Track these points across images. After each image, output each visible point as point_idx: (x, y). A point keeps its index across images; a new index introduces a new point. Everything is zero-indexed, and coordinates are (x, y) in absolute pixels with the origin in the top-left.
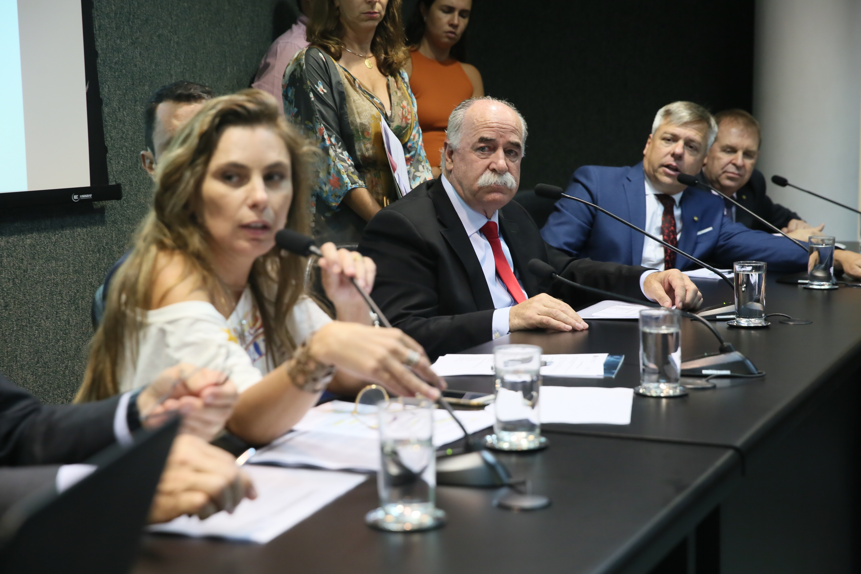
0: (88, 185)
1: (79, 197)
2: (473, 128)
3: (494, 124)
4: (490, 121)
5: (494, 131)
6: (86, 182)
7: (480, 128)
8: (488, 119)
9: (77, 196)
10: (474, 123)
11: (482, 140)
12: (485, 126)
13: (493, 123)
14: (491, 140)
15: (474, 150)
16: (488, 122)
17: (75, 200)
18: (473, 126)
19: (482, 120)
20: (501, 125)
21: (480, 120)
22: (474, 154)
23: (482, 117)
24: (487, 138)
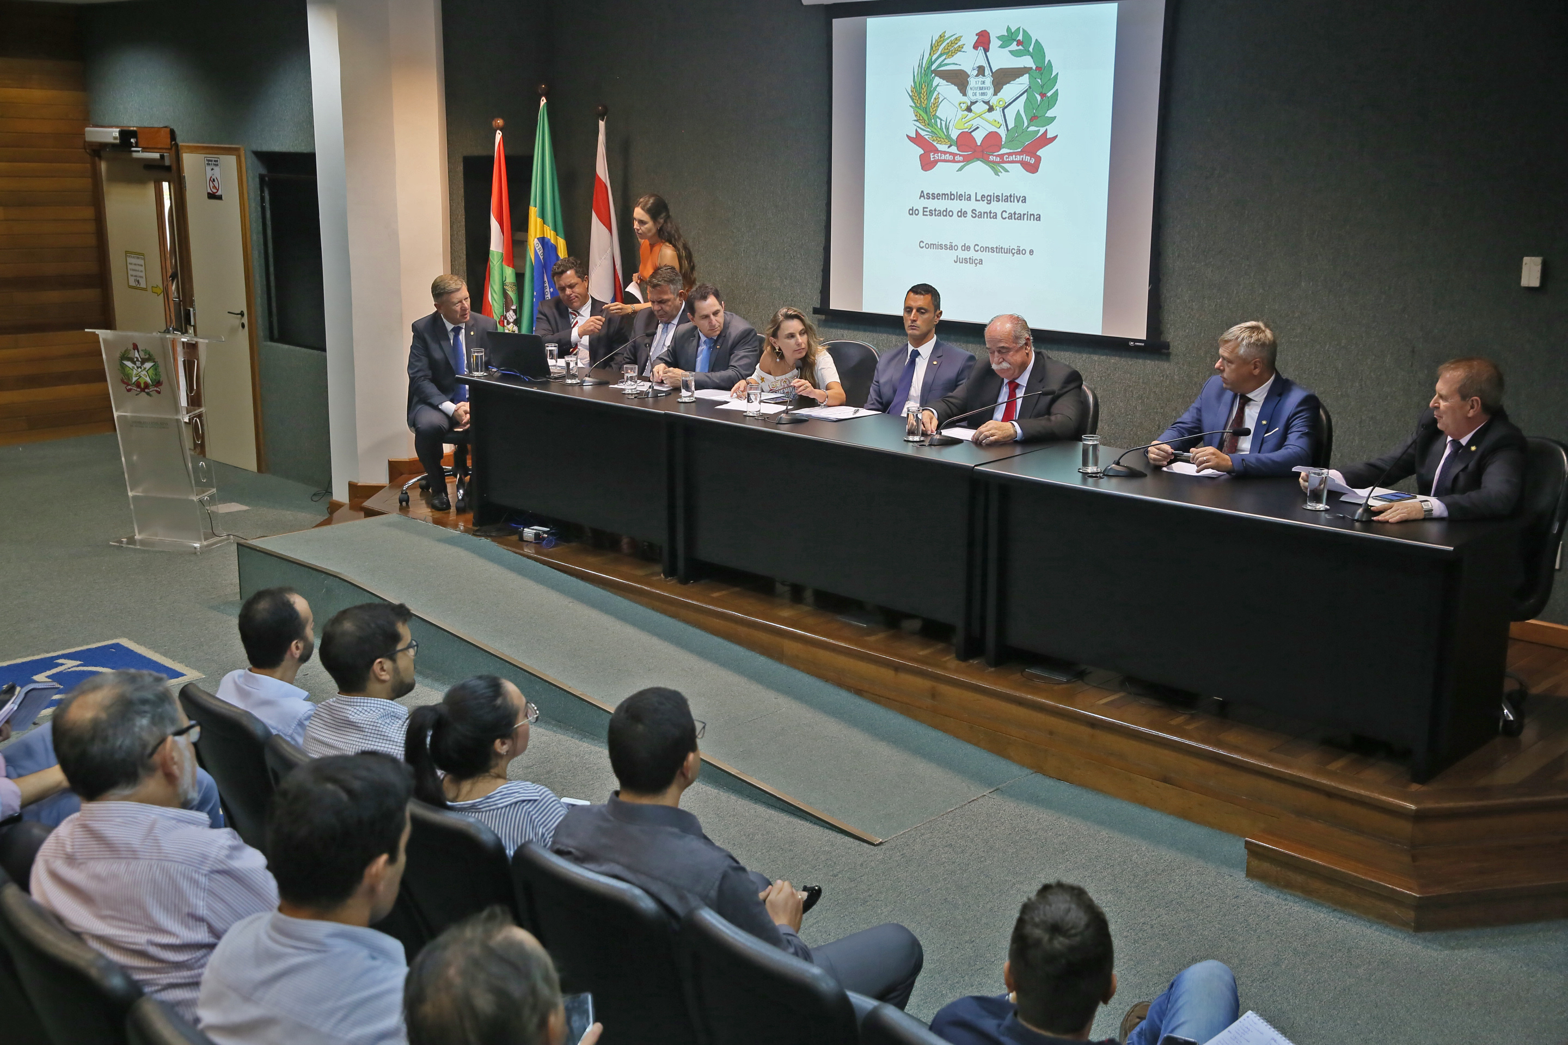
0: (1145, 338)
9: (1136, 343)
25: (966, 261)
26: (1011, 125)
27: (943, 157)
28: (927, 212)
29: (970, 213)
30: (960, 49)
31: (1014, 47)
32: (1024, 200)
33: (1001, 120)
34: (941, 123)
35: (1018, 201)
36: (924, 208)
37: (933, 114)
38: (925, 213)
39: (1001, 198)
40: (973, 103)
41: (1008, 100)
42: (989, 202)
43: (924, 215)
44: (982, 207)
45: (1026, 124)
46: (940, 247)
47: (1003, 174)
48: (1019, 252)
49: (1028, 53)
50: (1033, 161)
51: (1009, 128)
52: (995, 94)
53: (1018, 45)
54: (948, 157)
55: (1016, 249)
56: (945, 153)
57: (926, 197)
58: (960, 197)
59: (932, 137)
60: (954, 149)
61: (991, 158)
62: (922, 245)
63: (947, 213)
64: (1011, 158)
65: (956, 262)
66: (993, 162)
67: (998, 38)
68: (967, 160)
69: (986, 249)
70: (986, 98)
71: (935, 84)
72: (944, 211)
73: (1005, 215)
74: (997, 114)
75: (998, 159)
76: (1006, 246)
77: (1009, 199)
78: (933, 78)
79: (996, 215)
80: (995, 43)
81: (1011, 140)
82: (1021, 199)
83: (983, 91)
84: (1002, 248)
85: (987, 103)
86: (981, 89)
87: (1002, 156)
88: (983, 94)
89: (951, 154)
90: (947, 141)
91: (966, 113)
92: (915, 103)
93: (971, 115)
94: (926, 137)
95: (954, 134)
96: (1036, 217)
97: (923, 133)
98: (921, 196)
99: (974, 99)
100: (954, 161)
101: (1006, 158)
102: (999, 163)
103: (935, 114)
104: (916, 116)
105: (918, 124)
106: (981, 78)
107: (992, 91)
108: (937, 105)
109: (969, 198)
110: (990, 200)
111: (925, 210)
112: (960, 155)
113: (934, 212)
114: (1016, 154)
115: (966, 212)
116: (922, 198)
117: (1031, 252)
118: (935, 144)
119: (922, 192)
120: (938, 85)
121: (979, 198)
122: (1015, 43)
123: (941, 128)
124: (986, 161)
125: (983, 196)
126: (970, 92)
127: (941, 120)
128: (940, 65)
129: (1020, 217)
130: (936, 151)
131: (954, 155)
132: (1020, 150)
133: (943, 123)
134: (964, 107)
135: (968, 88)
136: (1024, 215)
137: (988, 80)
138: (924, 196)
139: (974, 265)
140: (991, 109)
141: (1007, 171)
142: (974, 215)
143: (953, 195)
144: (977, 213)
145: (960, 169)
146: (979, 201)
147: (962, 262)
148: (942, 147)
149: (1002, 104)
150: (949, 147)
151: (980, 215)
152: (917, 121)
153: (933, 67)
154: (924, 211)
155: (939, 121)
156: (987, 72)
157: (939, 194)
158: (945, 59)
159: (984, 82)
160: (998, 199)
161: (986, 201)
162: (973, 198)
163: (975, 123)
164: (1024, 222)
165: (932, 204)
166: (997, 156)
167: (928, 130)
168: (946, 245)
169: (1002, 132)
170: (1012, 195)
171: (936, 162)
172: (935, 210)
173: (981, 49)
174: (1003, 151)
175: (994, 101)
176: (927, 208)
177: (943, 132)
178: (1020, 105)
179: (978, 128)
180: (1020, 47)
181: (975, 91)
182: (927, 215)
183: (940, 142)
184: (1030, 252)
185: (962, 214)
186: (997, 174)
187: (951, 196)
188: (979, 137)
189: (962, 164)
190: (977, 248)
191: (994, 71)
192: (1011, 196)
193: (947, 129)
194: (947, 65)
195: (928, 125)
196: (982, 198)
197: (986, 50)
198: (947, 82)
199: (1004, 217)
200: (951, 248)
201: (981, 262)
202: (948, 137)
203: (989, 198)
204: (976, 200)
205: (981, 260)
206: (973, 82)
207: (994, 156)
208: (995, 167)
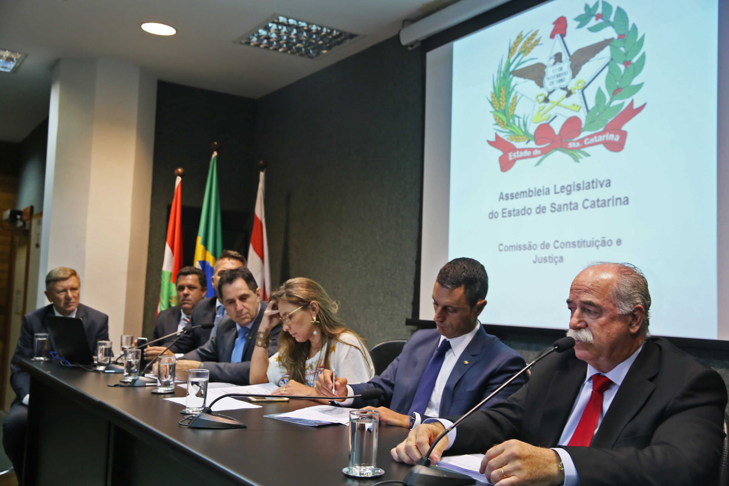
25: (545, 260)
26: (591, 104)
27: (522, 154)
28: (505, 213)
29: (549, 208)
30: (537, 43)
31: (593, 22)
32: (609, 184)
33: (580, 102)
34: (519, 122)
35: (602, 186)
36: (503, 209)
37: (512, 113)
38: (504, 215)
39: (581, 186)
40: (550, 93)
41: (587, 80)
42: (569, 193)
43: (503, 217)
44: (562, 199)
45: (608, 99)
46: (519, 248)
47: (584, 160)
48: (604, 243)
49: (608, 23)
50: (617, 138)
51: (590, 108)
52: (574, 76)
53: (597, 19)
54: (527, 153)
55: (600, 240)
56: (523, 150)
57: (505, 197)
58: (538, 192)
59: (511, 136)
60: (532, 144)
61: (571, 145)
62: (501, 248)
63: (526, 211)
64: (592, 141)
65: (535, 262)
66: (573, 149)
67: (576, 19)
68: (545, 152)
69: (566, 245)
70: (563, 84)
71: (513, 84)
72: (523, 209)
73: (587, 204)
74: (576, 98)
75: (578, 145)
76: (588, 239)
77: (591, 185)
78: (511, 79)
79: (577, 206)
80: (572, 25)
81: (591, 121)
82: (605, 183)
83: (560, 78)
84: (584, 241)
85: (565, 89)
86: (558, 76)
87: (581, 141)
88: (561, 81)
89: (529, 149)
90: (524, 137)
91: (544, 104)
92: (494, 108)
93: (548, 105)
94: (505, 138)
95: (532, 129)
96: (623, 200)
97: (501, 135)
98: (500, 198)
99: (550, 88)
100: (532, 156)
101: (587, 141)
102: (578, 148)
103: (513, 114)
104: (496, 120)
105: (497, 127)
106: (558, 65)
107: (570, 74)
108: (514, 104)
109: (548, 192)
110: (570, 191)
111: (504, 211)
112: (538, 149)
113: (512, 213)
114: (597, 134)
115: (544, 208)
116: (501, 200)
117: (619, 242)
118: (513, 143)
119: (502, 194)
120: (516, 85)
121: (558, 190)
122: (594, 18)
123: (519, 127)
124: (564, 148)
125: (563, 187)
126: (546, 82)
127: (519, 117)
128: (518, 65)
129: (605, 204)
130: (514, 149)
131: (532, 150)
132: (601, 130)
133: (521, 121)
134: (541, 99)
135: (545, 79)
136: (609, 200)
137: (566, 65)
138: (503, 198)
139: (554, 263)
140: (569, 94)
141: (587, 155)
142: (553, 209)
143: (532, 191)
144: (556, 207)
145: (538, 163)
146: (558, 193)
147: (541, 262)
148: (519, 145)
149: (581, 86)
150: (527, 143)
151: (560, 209)
152: (497, 124)
153: (511, 69)
154: (503, 213)
155: (516, 119)
156: (565, 57)
157: (517, 193)
158: (523, 57)
159: (561, 69)
160: (579, 187)
161: (566, 192)
162: (552, 191)
163: (552, 113)
164: (610, 209)
165: (511, 205)
166: (576, 142)
167: (507, 130)
168: (524, 246)
169: (582, 115)
170: (595, 180)
171: (514, 161)
172: (514, 210)
173: (558, 36)
174: (583, 134)
175: (572, 85)
176: (505, 209)
177: (521, 129)
178: (601, 81)
179: (556, 117)
180: (600, 21)
181: (552, 80)
182: (505, 217)
183: (518, 140)
184: (617, 242)
185: (541, 210)
186: (576, 160)
187: (529, 193)
188: (557, 126)
189: (540, 158)
190: (557, 245)
191: (572, 53)
192: (593, 182)
193: (525, 125)
194: (524, 62)
195: (507, 125)
196: (561, 189)
197: (563, 35)
198: (525, 78)
199: (586, 206)
200: (530, 247)
201: (561, 259)
202: (526, 133)
203: (569, 188)
204: (556, 193)
205: (562, 258)
206: (550, 72)
207: (573, 142)
208: (575, 153)
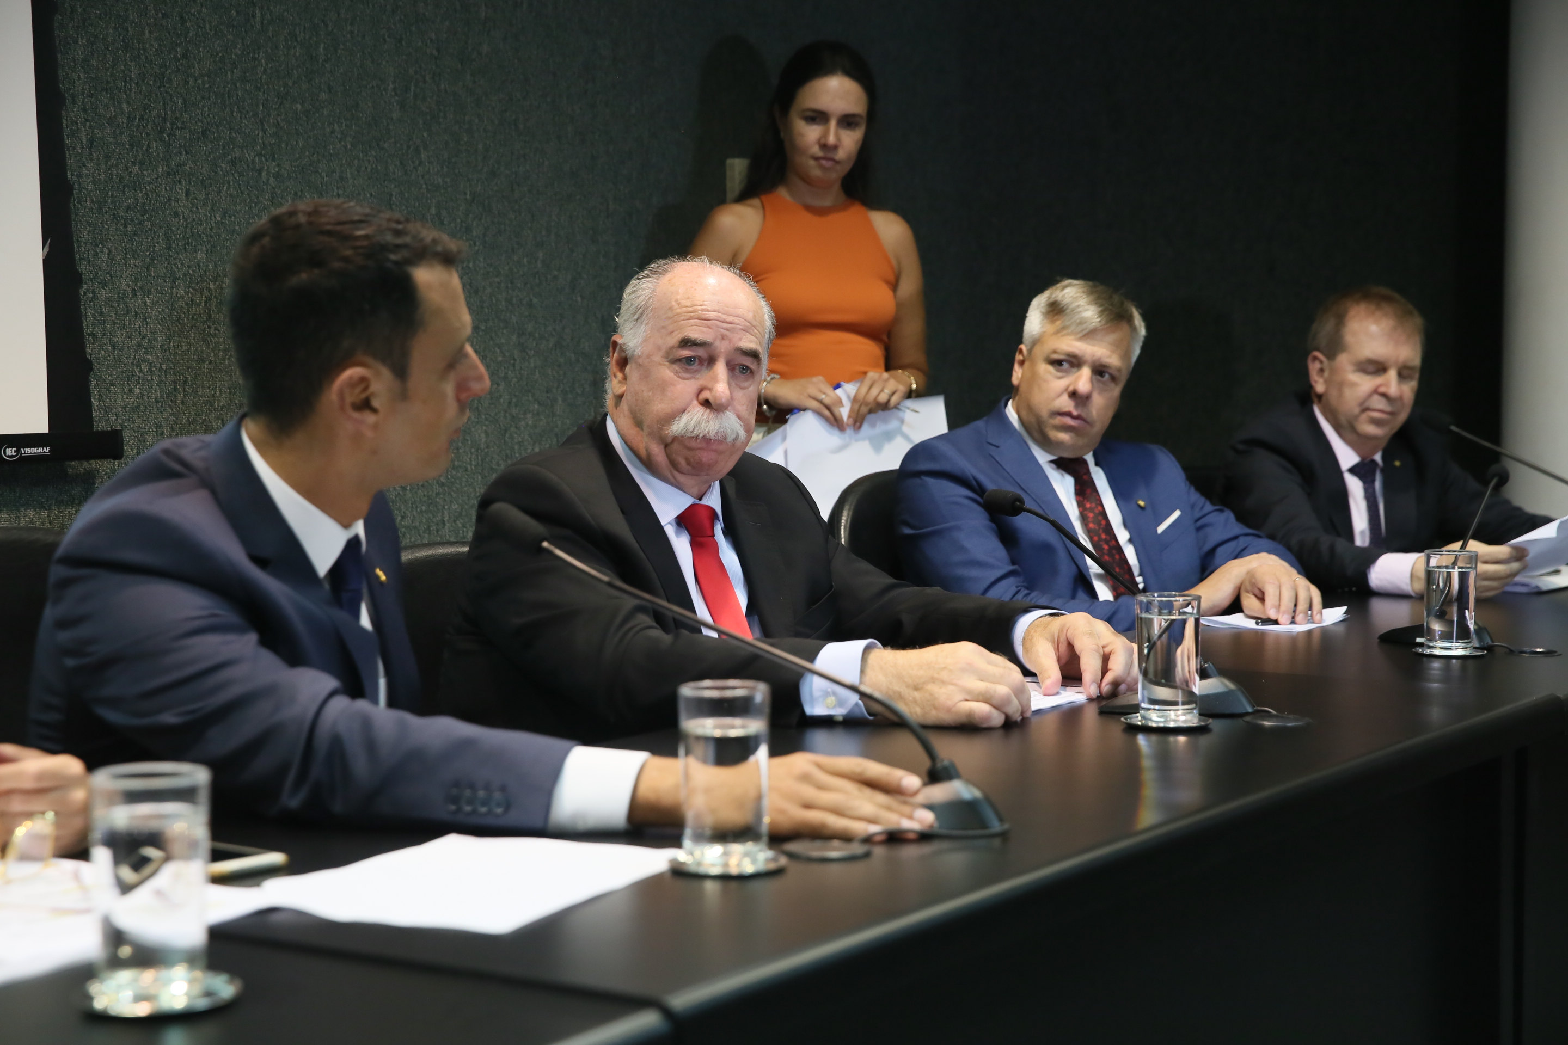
0: (44, 429)
1: (17, 451)
2: (669, 318)
3: (710, 313)
4: (703, 307)
5: (709, 327)
6: (41, 425)
7: (682, 318)
8: (699, 303)
9: (15, 449)
10: (671, 309)
11: (686, 343)
12: (692, 314)
13: (708, 311)
14: (703, 344)
15: (668, 362)
16: (699, 308)
17: (8, 456)
18: (670, 314)
19: (688, 303)
20: (724, 317)
21: (684, 302)
22: (668, 368)
23: (688, 298)
24: (695, 340)
